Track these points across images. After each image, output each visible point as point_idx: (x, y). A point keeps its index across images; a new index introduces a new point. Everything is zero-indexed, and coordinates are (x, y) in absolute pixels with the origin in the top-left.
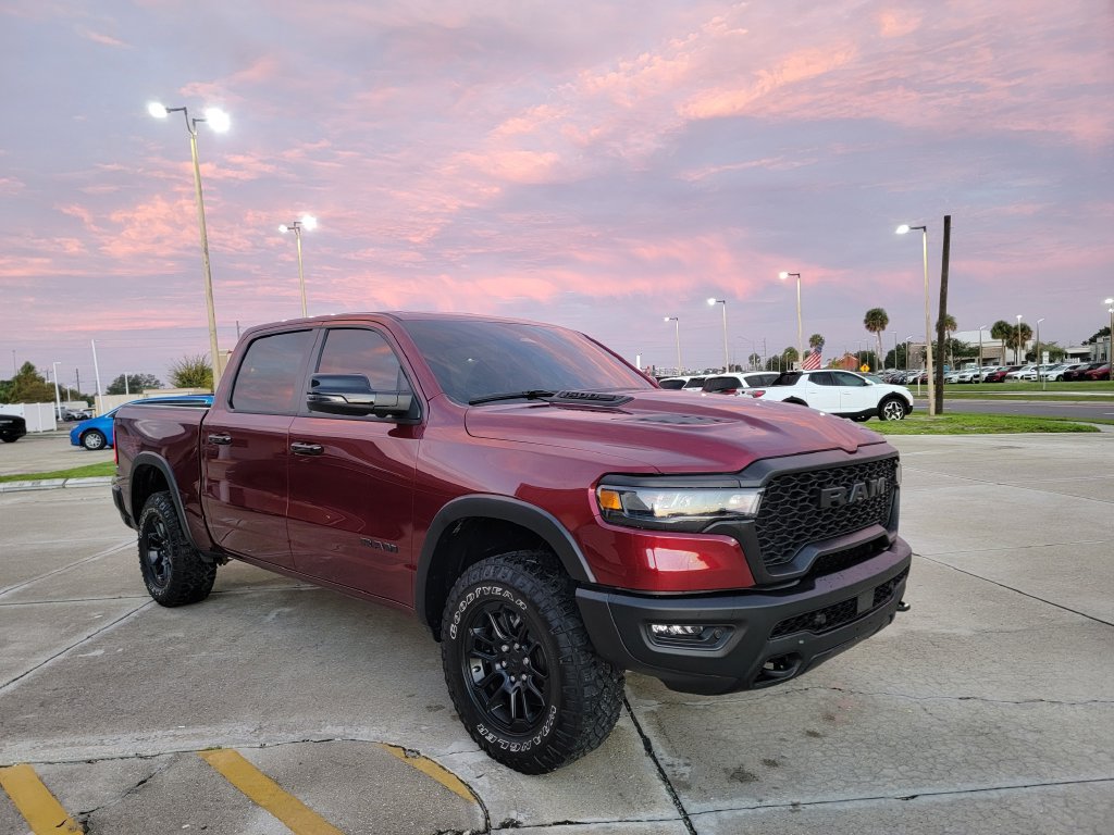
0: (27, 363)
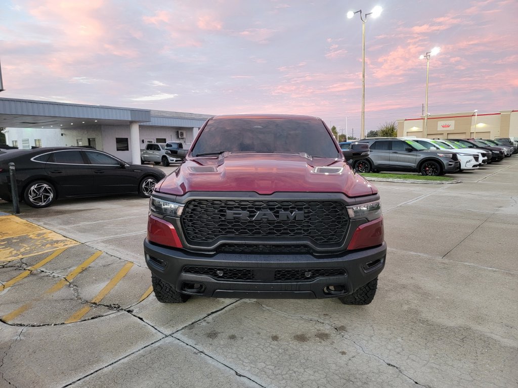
0: (334, 126)
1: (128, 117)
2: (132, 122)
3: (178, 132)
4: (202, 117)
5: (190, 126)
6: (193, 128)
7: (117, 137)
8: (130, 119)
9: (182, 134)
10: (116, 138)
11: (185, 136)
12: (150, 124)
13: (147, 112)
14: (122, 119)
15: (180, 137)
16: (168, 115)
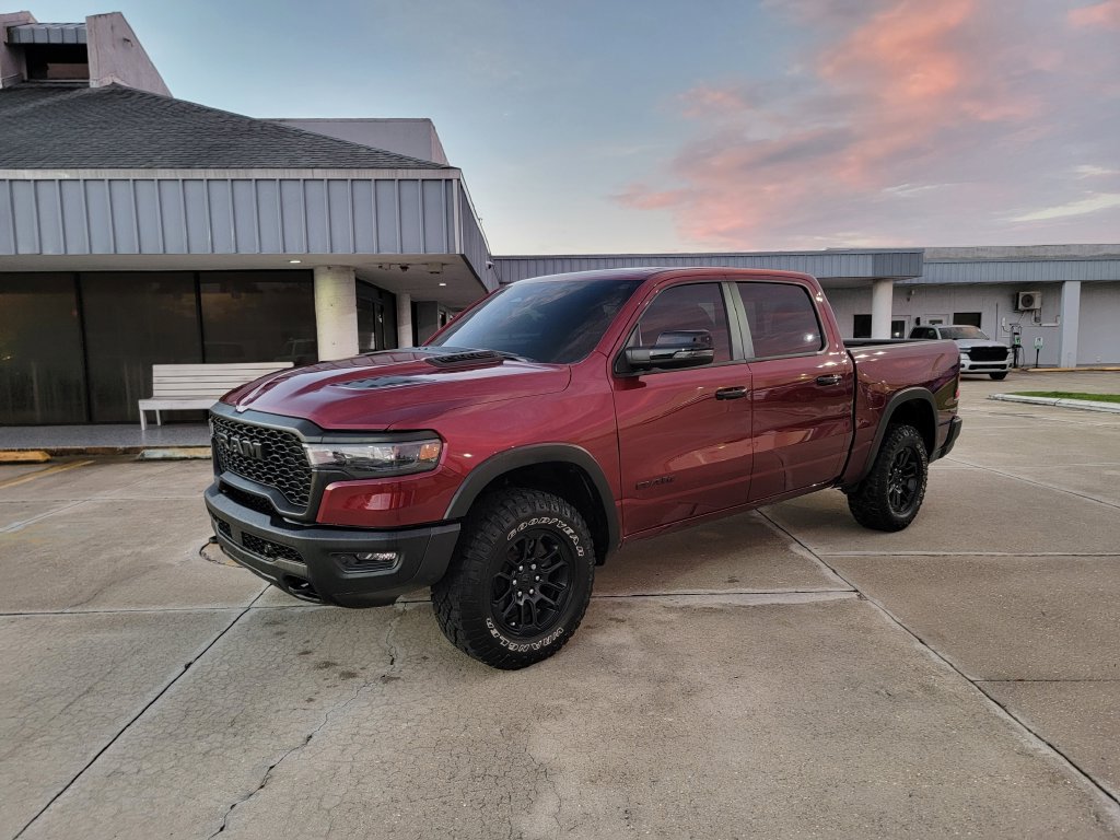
1: (865, 270)
2: (877, 280)
3: (1018, 295)
4: (1101, 253)
5: (1052, 278)
6: (1064, 282)
7: (858, 313)
8: (870, 274)
9: (1029, 300)
10: (856, 317)
11: (1037, 305)
12: (922, 280)
13: (915, 255)
14: (852, 274)
15: (1021, 307)
16: (993, 256)
